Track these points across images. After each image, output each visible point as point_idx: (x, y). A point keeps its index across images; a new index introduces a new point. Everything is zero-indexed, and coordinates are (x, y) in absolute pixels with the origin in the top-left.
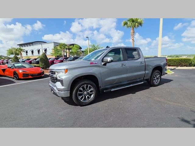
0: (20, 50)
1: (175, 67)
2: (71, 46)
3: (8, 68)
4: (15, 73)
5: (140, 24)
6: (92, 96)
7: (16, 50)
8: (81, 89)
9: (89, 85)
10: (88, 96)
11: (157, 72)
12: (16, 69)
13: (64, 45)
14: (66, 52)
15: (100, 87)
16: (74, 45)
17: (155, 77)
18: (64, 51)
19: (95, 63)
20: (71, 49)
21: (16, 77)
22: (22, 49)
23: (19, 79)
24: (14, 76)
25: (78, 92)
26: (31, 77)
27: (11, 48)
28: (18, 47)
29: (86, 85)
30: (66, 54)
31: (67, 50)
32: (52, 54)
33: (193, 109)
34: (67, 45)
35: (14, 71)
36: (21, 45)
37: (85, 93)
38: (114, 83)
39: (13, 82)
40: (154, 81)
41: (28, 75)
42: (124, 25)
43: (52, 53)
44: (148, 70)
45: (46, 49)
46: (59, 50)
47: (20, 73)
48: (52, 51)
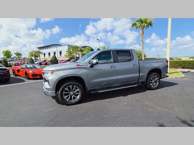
0: (38, 53)
1: (190, 70)
2: (83, 49)
3: (22, 68)
4: (26, 74)
5: (150, 24)
6: (78, 97)
7: (36, 52)
8: (67, 89)
9: (75, 86)
10: (74, 96)
11: (155, 75)
12: (27, 70)
13: (77, 47)
14: (79, 54)
15: (87, 88)
16: (86, 48)
17: (152, 80)
18: (76, 53)
19: (82, 65)
20: (83, 51)
21: (27, 77)
22: (40, 52)
23: (29, 79)
24: (26, 76)
25: (64, 92)
26: (39, 77)
27: (32, 51)
28: (38, 50)
29: (71, 86)
30: (79, 56)
31: (80, 52)
32: (65, 56)
33: (179, 116)
34: (78, 48)
35: (26, 72)
36: (40, 48)
37: (72, 93)
38: (103, 84)
39: (24, 81)
40: (151, 84)
41: (36, 75)
42: (133, 26)
43: (65, 54)
44: (142, 72)
45: (61, 51)
46: (72, 52)
47: (30, 74)
48: (66, 53)
